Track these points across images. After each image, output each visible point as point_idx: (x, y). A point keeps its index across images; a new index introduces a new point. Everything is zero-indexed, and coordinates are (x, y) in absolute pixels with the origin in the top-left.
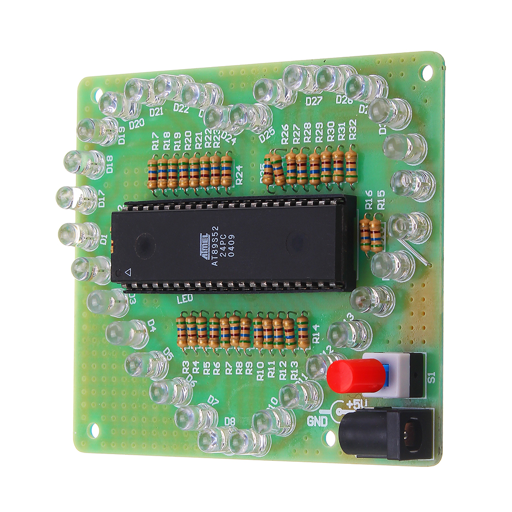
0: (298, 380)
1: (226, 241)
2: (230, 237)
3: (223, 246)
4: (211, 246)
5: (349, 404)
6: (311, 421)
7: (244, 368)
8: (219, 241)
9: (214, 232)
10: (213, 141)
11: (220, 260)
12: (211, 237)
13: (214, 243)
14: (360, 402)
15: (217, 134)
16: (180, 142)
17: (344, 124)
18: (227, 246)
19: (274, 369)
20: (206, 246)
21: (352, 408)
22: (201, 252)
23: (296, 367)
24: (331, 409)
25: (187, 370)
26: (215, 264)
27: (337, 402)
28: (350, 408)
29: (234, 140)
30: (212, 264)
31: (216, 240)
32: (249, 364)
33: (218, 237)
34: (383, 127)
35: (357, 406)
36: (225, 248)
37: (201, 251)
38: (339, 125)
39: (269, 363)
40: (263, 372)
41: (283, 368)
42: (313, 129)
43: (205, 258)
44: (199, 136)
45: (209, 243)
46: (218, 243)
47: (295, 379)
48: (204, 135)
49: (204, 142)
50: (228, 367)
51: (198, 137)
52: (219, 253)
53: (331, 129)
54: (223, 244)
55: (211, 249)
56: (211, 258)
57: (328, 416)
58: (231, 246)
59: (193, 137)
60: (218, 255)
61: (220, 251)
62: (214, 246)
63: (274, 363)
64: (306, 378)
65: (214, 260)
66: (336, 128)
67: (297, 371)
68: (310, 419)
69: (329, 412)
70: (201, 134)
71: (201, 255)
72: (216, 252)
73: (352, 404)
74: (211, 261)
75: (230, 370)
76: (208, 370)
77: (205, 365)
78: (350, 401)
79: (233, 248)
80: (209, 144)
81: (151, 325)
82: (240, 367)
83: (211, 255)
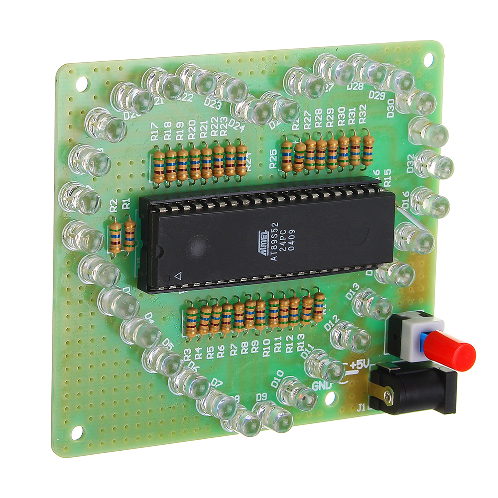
0: (304, 351)
1: (286, 236)
2: (291, 232)
3: (283, 241)
4: (270, 242)
5: (353, 365)
6: (316, 386)
7: (250, 347)
8: (279, 237)
9: (273, 229)
10: (219, 130)
11: (280, 255)
12: (271, 234)
13: (273, 239)
14: (363, 362)
15: (224, 122)
16: (182, 131)
17: (354, 109)
18: (287, 240)
19: (280, 343)
20: (264, 243)
21: (355, 368)
22: (259, 249)
23: (303, 339)
25: (188, 357)
26: (273, 259)
28: (353, 368)
29: (242, 128)
30: (271, 259)
31: (276, 236)
32: (255, 342)
33: (278, 233)
34: (391, 111)
35: (360, 366)
36: (284, 243)
37: (259, 247)
38: (350, 110)
39: (276, 339)
40: (269, 348)
41: (290, 342)
42: (324, 115)
43: (264, 254)
44: (205, 125)
45: (268, 240)
46: (278, 239)
47: (302, 350)
48: (210, 123)
49: (210, 130)
50: (233, 348)
51: (203, 126)
52: (278, 248)
53: (342, 114)
54: (283, 239)
55: (270, 245)
58: (291, 240)
59: (198, 126)
60: (277, 250)
61: (280, 246)
62: (273, 242)
63: (280, 338)
64: (312, 348)
65: (274, 256)
66: (347, 112)
67: (303, 343)
68: (316, 384)
70: (206, 122)
71: (259, 251)
72: (275, 247)
73: (355, 365)
74: (270, 257)
75: (235, 351)
76: (211, 355)
77: (208, 350)
78: (353, 363)
79: (293, 242)
80: (215, 132)
81: (148, 319)
82: (246, 347)
83: (270, 250)
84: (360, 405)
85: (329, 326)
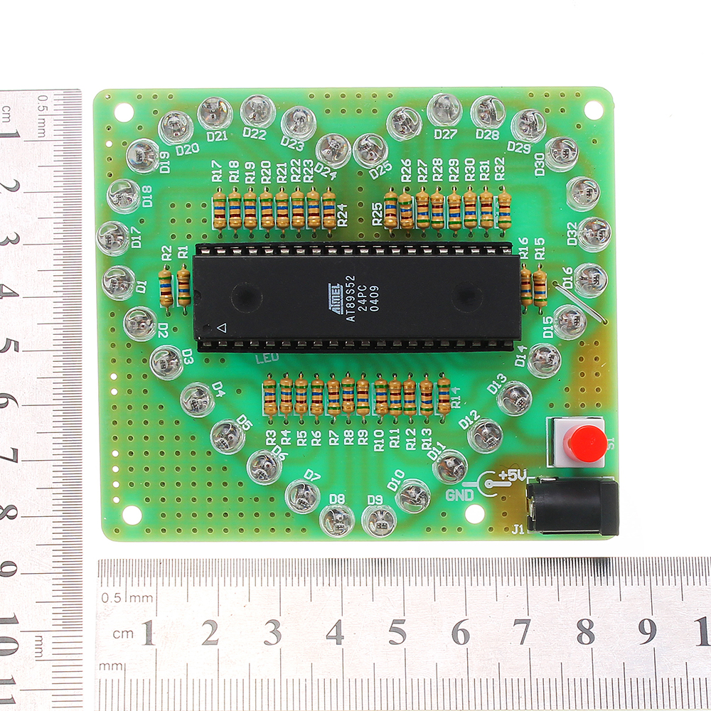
0: (432, 450)
1: (366, 292)
2: (372, 288)
3: (362, 299)
4: (344, 299)
5: (503, 475)
6: (451, 495)
7: (356, 437)
8: (356, 293)
9: (348, 282)
10: (303, 175)
11: (358, 315)
12: (345, 289)
13: (349, 295)
14: (517, 473)
15: (308, 166)
16: (254, 173)
17: (488, 163)
18: (369, 299)
19: (398, 437)
20: (337, 298)
21: (506, 479)
22: (331, 306)
23: (429, 434)
24: (478, 480)
25: (273, 440)
26: (351, 319)
27: (485, 473)
28: (503, 479)
29: (334, 175)
30: (347, 319)
31: (352, 292)
32: (363, 432)
33: (355, 288)
34: (539, 168)
35: (513, 477)
36: (364, 301)
37: (330, 303)
38: (481, 163)
39: (391, 432)
40: (382, 441)
41: (412, 436)
42: (446, 167)
43: (337, 312)
44: (283, 168)
45: (342, 296)
46: (355, 295)
47: (428, 448)
48: (289, 167)
49: (289, 174)
50: (333, 436)
51: (280, 169)
52: (356, 307)
53: (470, 167)
54: (363, 296)
55: (345, 302)
56: (345, 312)
57: (475, 489)
58: (373, 299)
59: (274, 169)
60: (355, 309)
61: (358, 305)
62: (349, 299)
63: (398, 431)
64: (444, 447)
65: (350, 315)
66: (477, 166)
67: (430, 440)
68: (450, 493)
69: (476, 484)
70: (285, 165)
71: (331, 309)
72: (352, 305)
73: (506, 475)
74: (345, 316)
75: (336, 440)
76: (304, 441)
77: (299, 435)
78: (503, 472)
79: (376, 301)
80: (298, 177)
81: (217, 389)
82: (351, 436)
83: (345, 308)
84: (516, 526)
85: (466, 422)
